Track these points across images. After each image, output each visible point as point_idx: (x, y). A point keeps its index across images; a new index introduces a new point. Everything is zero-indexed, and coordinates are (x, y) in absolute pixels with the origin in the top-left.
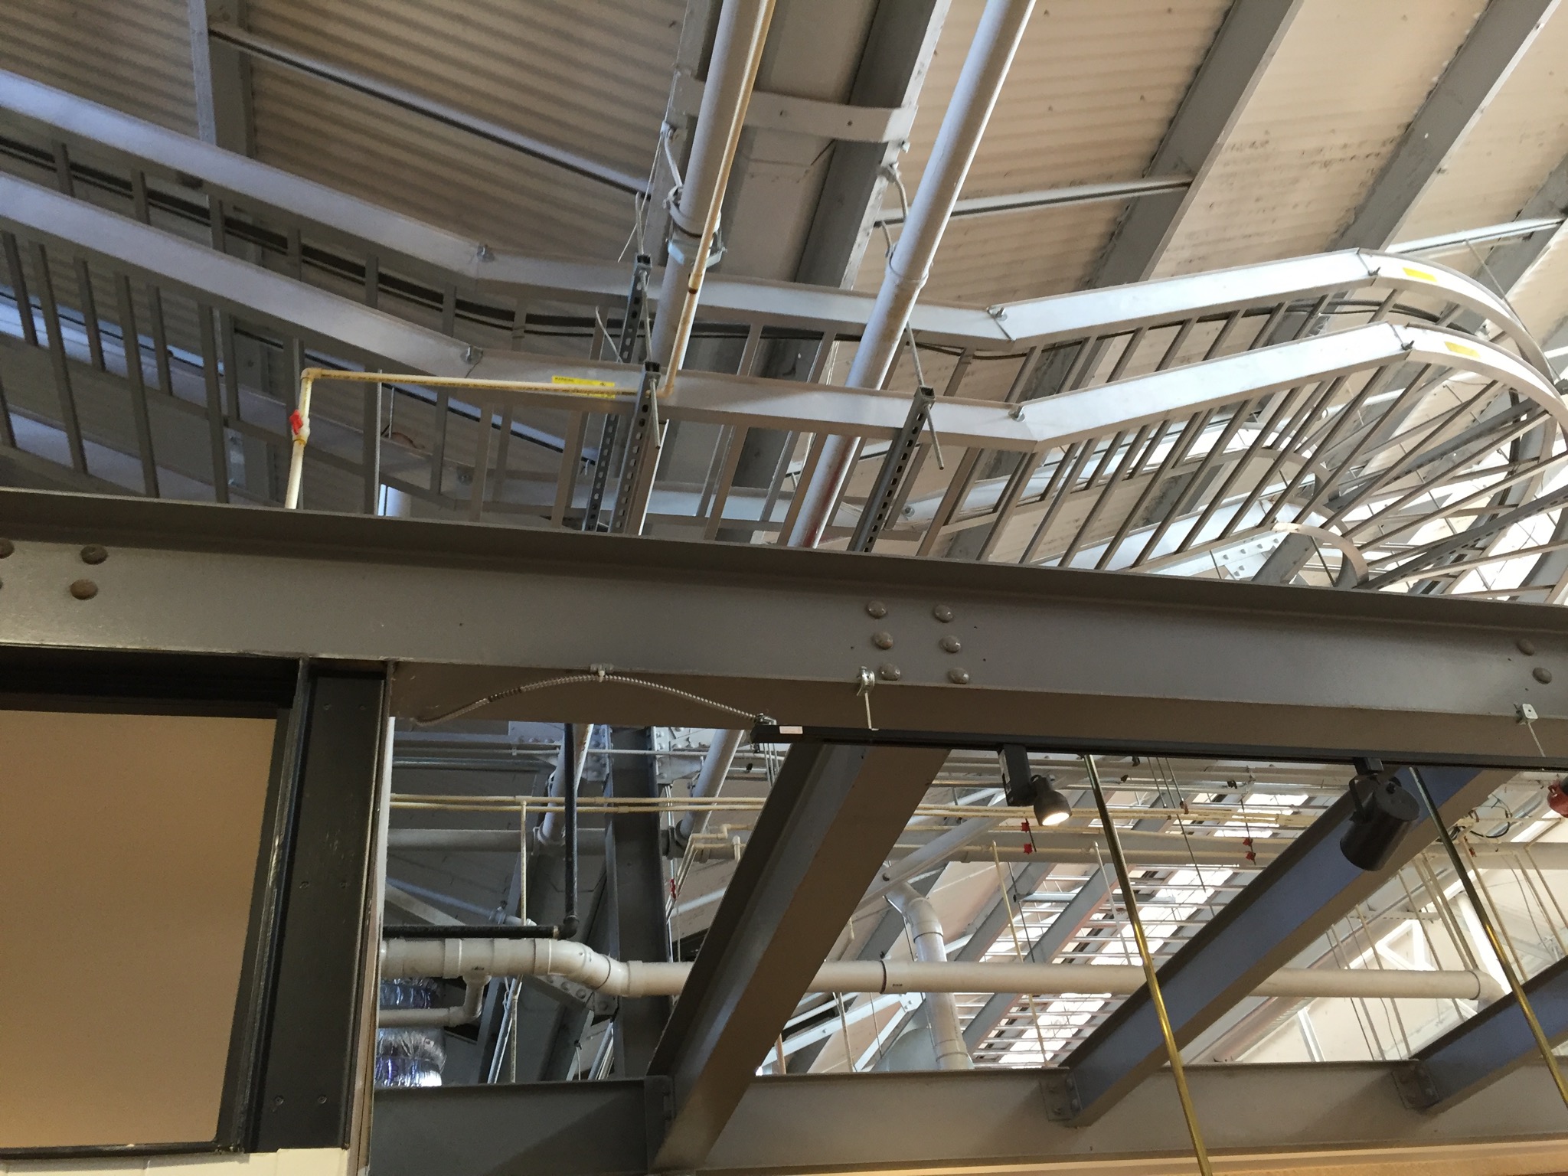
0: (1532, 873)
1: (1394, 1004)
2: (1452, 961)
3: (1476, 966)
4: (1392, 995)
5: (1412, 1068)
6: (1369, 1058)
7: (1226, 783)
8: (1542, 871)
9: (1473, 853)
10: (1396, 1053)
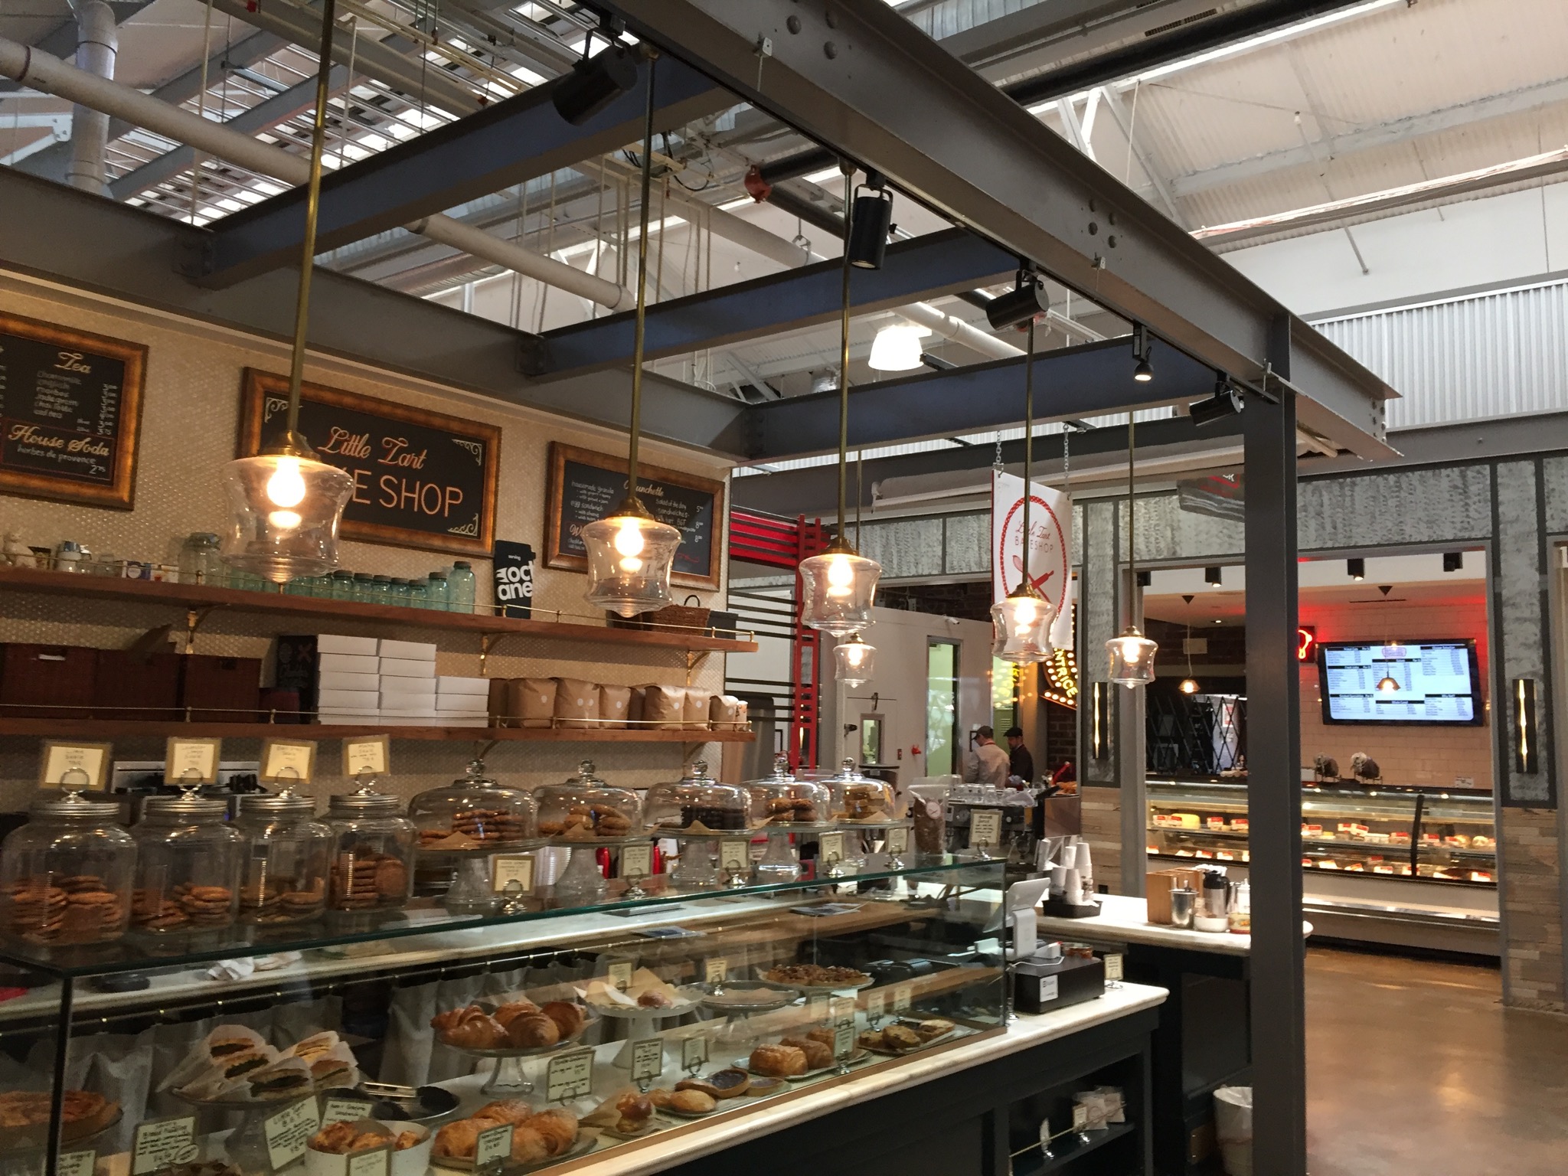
0: (704, 232)
1: (546, 288)
2: (610, 275)
3: (625, 284)
4: (548, 281)
5: (536, 342)
6: (506, 323)
7: (486, 37)
8: (712, 234)
9: (668, 195)
10: (529, 325)
